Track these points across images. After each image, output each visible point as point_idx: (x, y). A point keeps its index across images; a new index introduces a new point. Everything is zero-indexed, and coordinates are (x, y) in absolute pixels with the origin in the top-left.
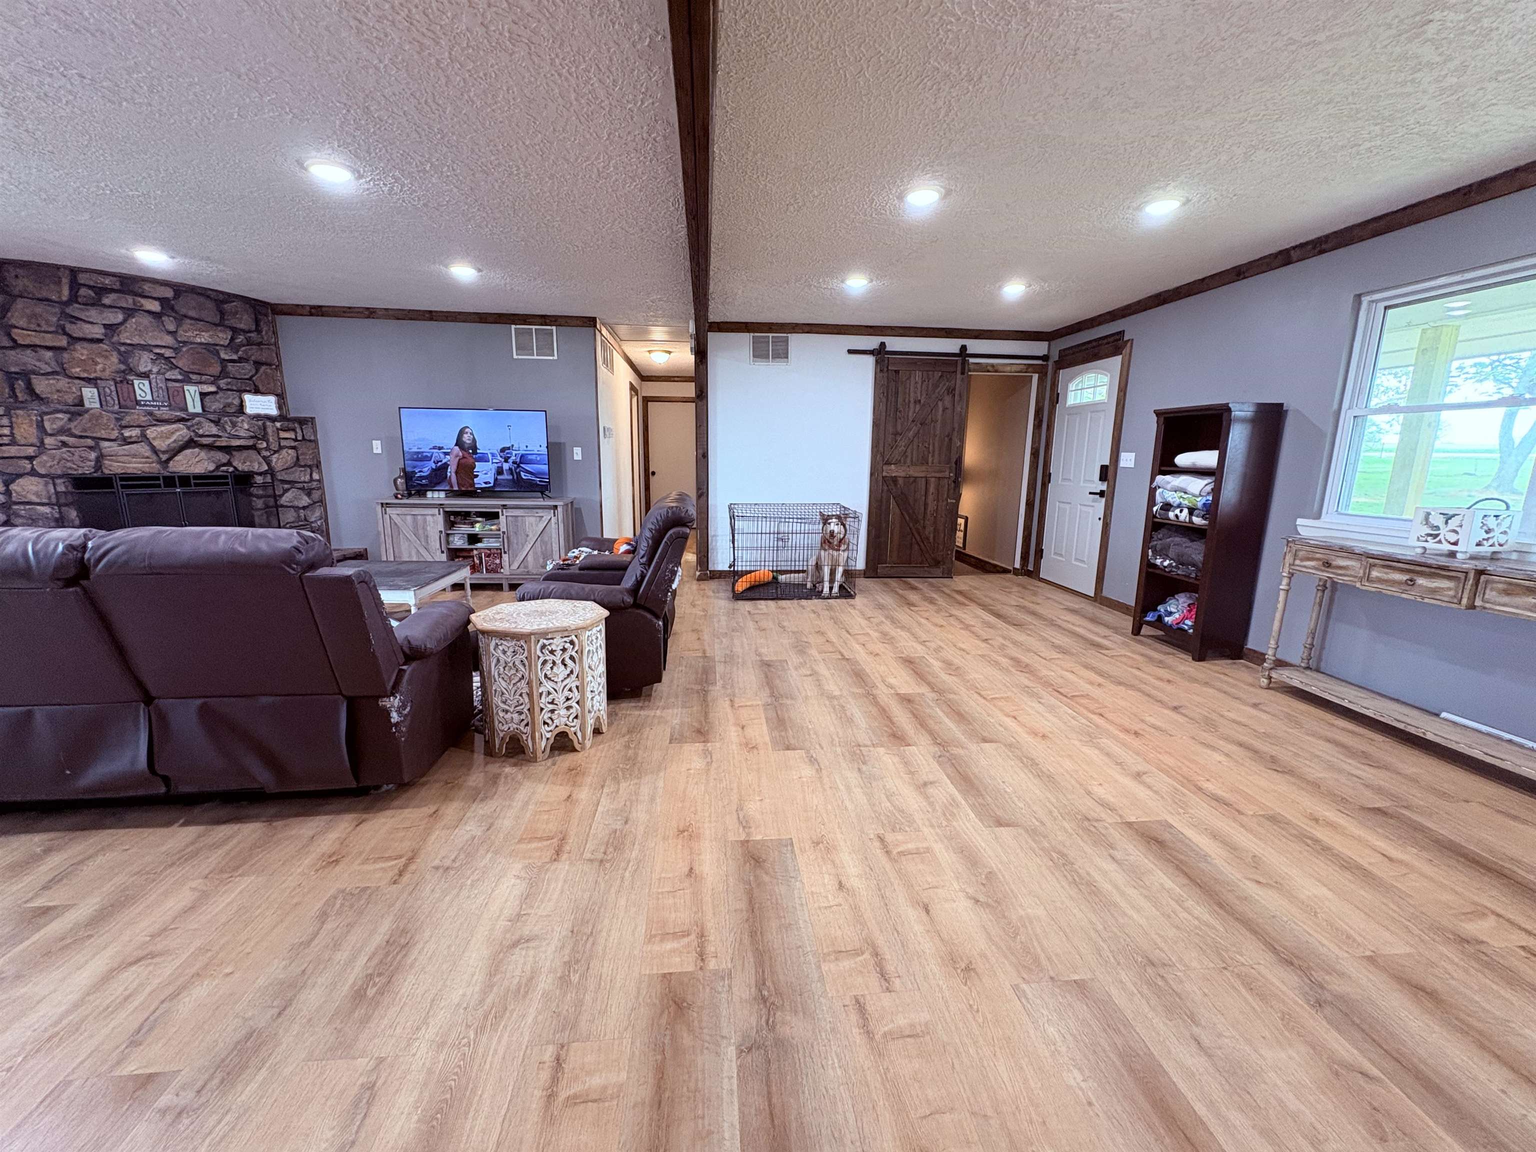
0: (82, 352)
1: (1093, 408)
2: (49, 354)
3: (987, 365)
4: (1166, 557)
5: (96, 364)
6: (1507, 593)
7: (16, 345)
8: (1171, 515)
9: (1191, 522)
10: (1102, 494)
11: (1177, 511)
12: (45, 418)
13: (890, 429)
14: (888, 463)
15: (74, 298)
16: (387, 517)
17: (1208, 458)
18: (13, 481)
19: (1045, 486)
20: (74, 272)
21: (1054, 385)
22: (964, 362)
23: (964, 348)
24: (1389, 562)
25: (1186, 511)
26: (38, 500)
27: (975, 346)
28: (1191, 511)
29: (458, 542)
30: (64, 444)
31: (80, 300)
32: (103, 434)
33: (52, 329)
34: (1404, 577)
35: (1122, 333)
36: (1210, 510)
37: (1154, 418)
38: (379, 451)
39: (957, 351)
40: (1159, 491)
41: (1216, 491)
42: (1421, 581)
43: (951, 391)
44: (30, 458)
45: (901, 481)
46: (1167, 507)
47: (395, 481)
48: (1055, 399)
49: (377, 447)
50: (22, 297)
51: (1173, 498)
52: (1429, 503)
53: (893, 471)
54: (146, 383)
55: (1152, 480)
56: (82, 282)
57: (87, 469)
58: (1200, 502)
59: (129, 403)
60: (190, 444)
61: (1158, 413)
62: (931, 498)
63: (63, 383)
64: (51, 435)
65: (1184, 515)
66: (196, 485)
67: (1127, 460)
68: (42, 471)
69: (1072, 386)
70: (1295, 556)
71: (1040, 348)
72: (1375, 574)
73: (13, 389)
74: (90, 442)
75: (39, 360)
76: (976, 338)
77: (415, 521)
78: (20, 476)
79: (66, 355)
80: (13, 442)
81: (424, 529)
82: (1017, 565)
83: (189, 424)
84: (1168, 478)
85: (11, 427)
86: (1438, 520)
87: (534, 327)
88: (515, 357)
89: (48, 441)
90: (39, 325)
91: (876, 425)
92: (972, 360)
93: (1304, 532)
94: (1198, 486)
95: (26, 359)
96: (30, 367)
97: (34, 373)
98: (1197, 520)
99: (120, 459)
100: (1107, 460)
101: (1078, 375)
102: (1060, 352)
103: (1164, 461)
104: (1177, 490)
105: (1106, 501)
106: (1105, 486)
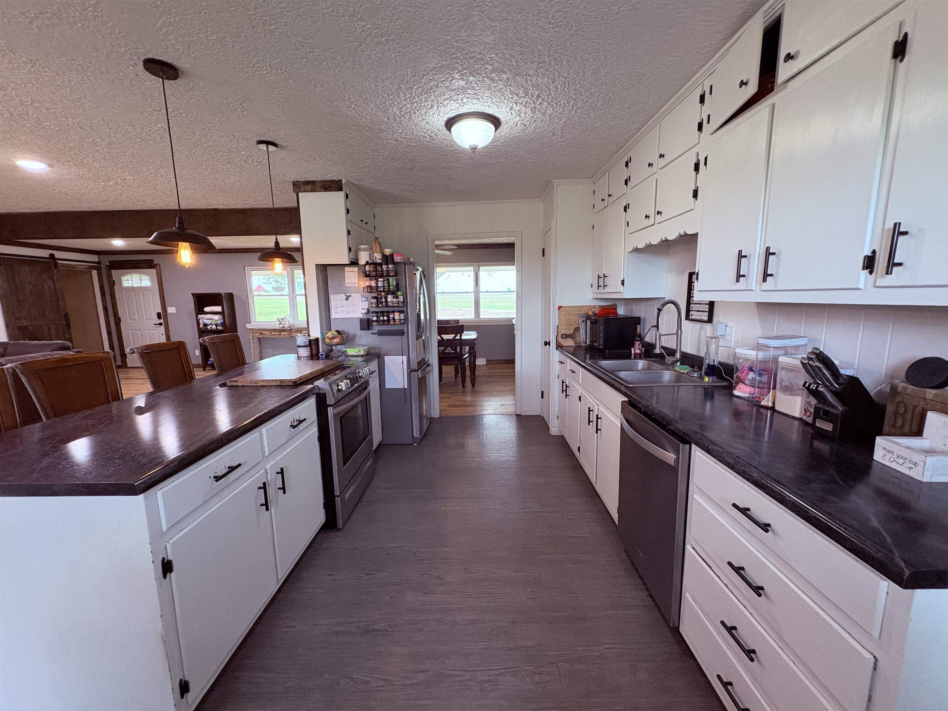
1: (142, 289)
3: (68, 265)
8: (209, 327)
9: (217, 328)
10: (161, 324)
11: (211, 326)
13: (15, 299)
17: (218, 309)
19: (118, 324)
21: (110, 276)
22: (56, 264)
23: (52, 255)
24: (275, 330)
25: (214, 325)
27: (58, 254)
28: (216, 325)
34: (279, 333)
35: (152, 260)
36: (223, 324)
37: (192, 296)
39: (48, 256)
40: (200, 320)
41: (224, 318)
42: (282, 333)
43: (51, 278)
45: (30, 328)
46: (206, 325)
48: (112, 284)
51: (207, 322)
52: (278, 317)
53: (24, 323)
55: (197, 317)
58: (219, 322)
61: (193, 294)
62: (53, 336)
65: (214, 327)
67: (171, 310)
69: (124, 278)
70: (253, 333)
71: (95, 258)
72: (273, 333)
76: (59, 250)
84: (203, 315)
86: (281, 320)
91: (4, 297)
92: (59, 262)
93: (248, 327)
94: (216, 317)
98: (219, 328)
100: (160, 311)
101: (129, 273)
102: (110, 262)
103: (200, 310)
104: (208, 319)
105: (165, 327)
106: (162, 321)
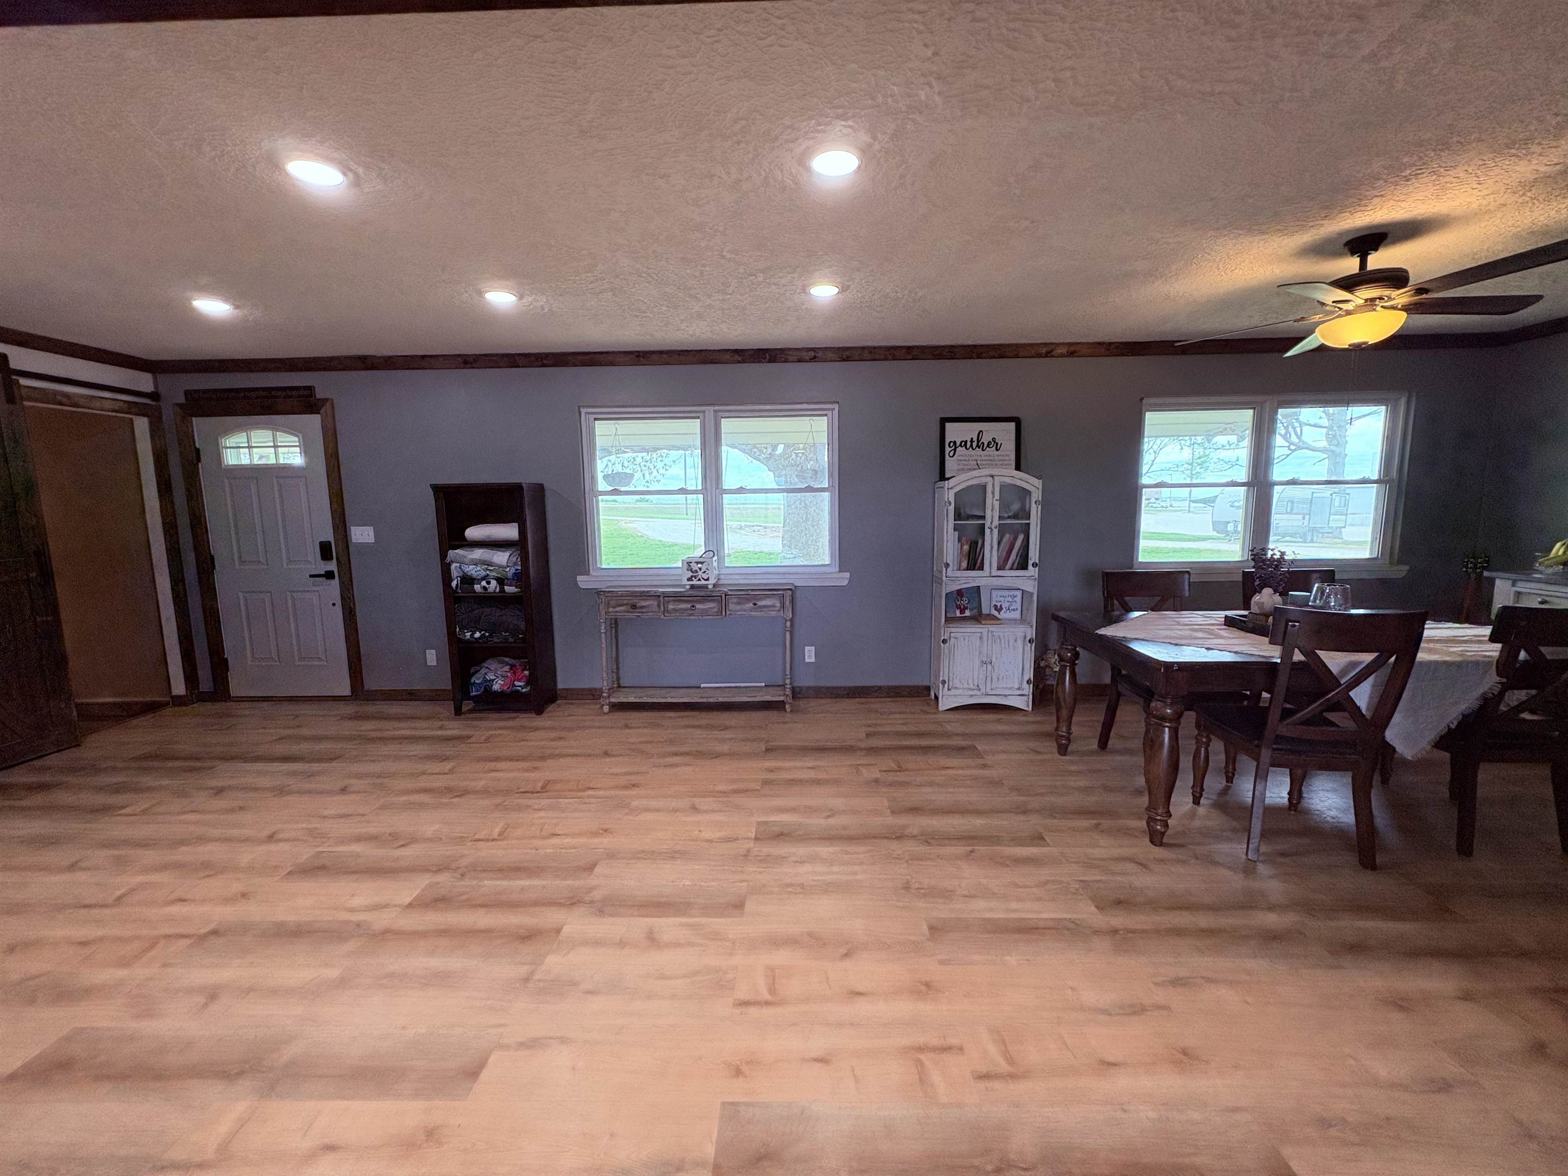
1: (280, 472)
3: (55, 393)
4: (474, 629)
6: (738, 603)
8: (477, 588)
9: (502, 590)
10: (329, 575)
11: (484, 583)
17: (510, 531)
19: (204, 574)
21: (186, 434)
22: (8, 382)
24: (675, 597)
25: (494, 583)
27: (26, 359)
28: (501, 581)
34: (689, 606)
35: (310, 389)
36: (521, 577)
37: (430, 493)
40: (453, 566)
41: (524, 560)
42: (698, 606)
46: (468, 580)
48: (192, 457)
51: (472, 570)
55: (443, 556)
58: (510, 572)
61: (436, 489)
65: (493, 586)
67: (361, 535)
69: (226, 441)
70: (608, 605)
71: (144, 382)
72: (671, 607)
76: (23, 345)
82: (179, 692)
84: (459, 551)
86: (695, 567)
92: (23, 382)
93: (583, 585)
94: (501, 558)
98: (509, 589)
100: (329, 536)
102: (187, 393)
103: (453, 537)
104: (476, 563)
105: (342, 583)
106: (332, 566)
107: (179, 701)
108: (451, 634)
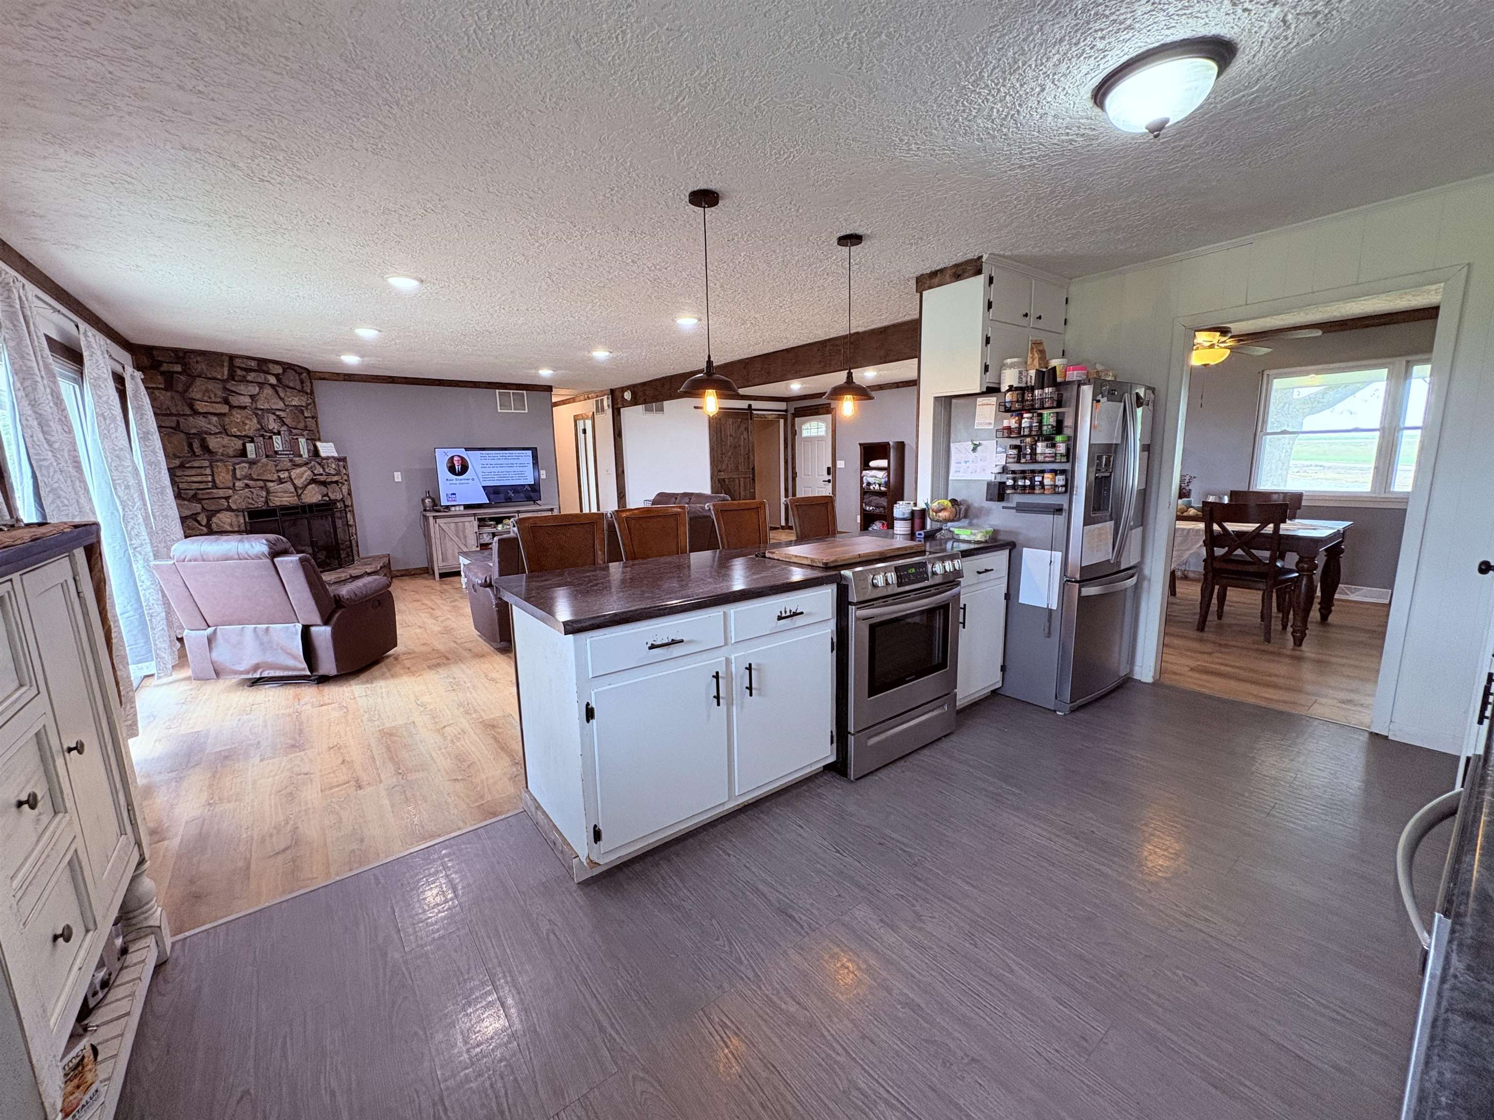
0: (238, 416)
1: (819, 439)
2: (214, 419)
3: (762, 415)
4: (870, 506)
5: (246, 424)
7: (196, 413)
8: (871, 487)
9: (880, 489)
10: (829, 481)
11: (874, 486)
12: (237, 467)
13: (719, 451)
14: (720, 471)
15: (232, 376)
16: (437, 525)
17: (883, 463)
18: (214, 515)
19: (794, 479)
20: (232, 358)
21: (793, 425)
22: (751, 413)
23: (750, 406)
26: (230, 529)
27: (755, 404)
28: (880, 485)
29: (486, 539)
30: (247, 486)
31: (236, 378)
32: (269, 477)
33: (219, 400)
35: (828, 404)
36: (887, 484)
37: (859, 446)
38: (400, 480)
39: (746, 407)
40: (864, 478)
41: (889, 476)
43: (747, 429)
44: (227, 498)
45: (726, 481)
46: (869, 484)
47: (423, 500)
48: (794, 433)
49: (398, 477)
50: (199, 376)
51: (871, 480)
53: (723, 475)
54: (279, 437)
55: (861, 473)
56: (238, 365)
57: (260, 504)
58: (883, 481)
59: (271, 453)
60: (313, 481)
61: (860, 444)
62: (742, 489)
63: (226, 440)
64: (239, 480)
65: (877, 487)
66: (317, 511)
67: (840, 464)
68: (234, 507)
69: (804, 427)
71: (782, 406)
73: (190, 445)
74: (261, 483)
75: (210, 424)
76: (755, 400)
77: (457, 527)
78: (218, 511)
79: (227, 420)
80: (215, 486)
81: (464, 532)
82: (783, 523)
83: (309, 466)
84: (867, 472)
85: (213, 475)
87: (511, 391)
88: (499, 411)
89: (238, 484)
90: (210, 398)
91: (712, 450)
92: (755, 412)
94: (881, 474)
95: (203, 424)
96: (204, 429)
97: (206, 433)
98: (883, 489)
99: (279, 494)
100: (830, 466)
101: (807, 421)
102: (795, 409)
103: (865, 466)
104: (872, 477)
105: (832, 483)
106: (830, 477)
107: (783, 528)
108: (861, 506)
